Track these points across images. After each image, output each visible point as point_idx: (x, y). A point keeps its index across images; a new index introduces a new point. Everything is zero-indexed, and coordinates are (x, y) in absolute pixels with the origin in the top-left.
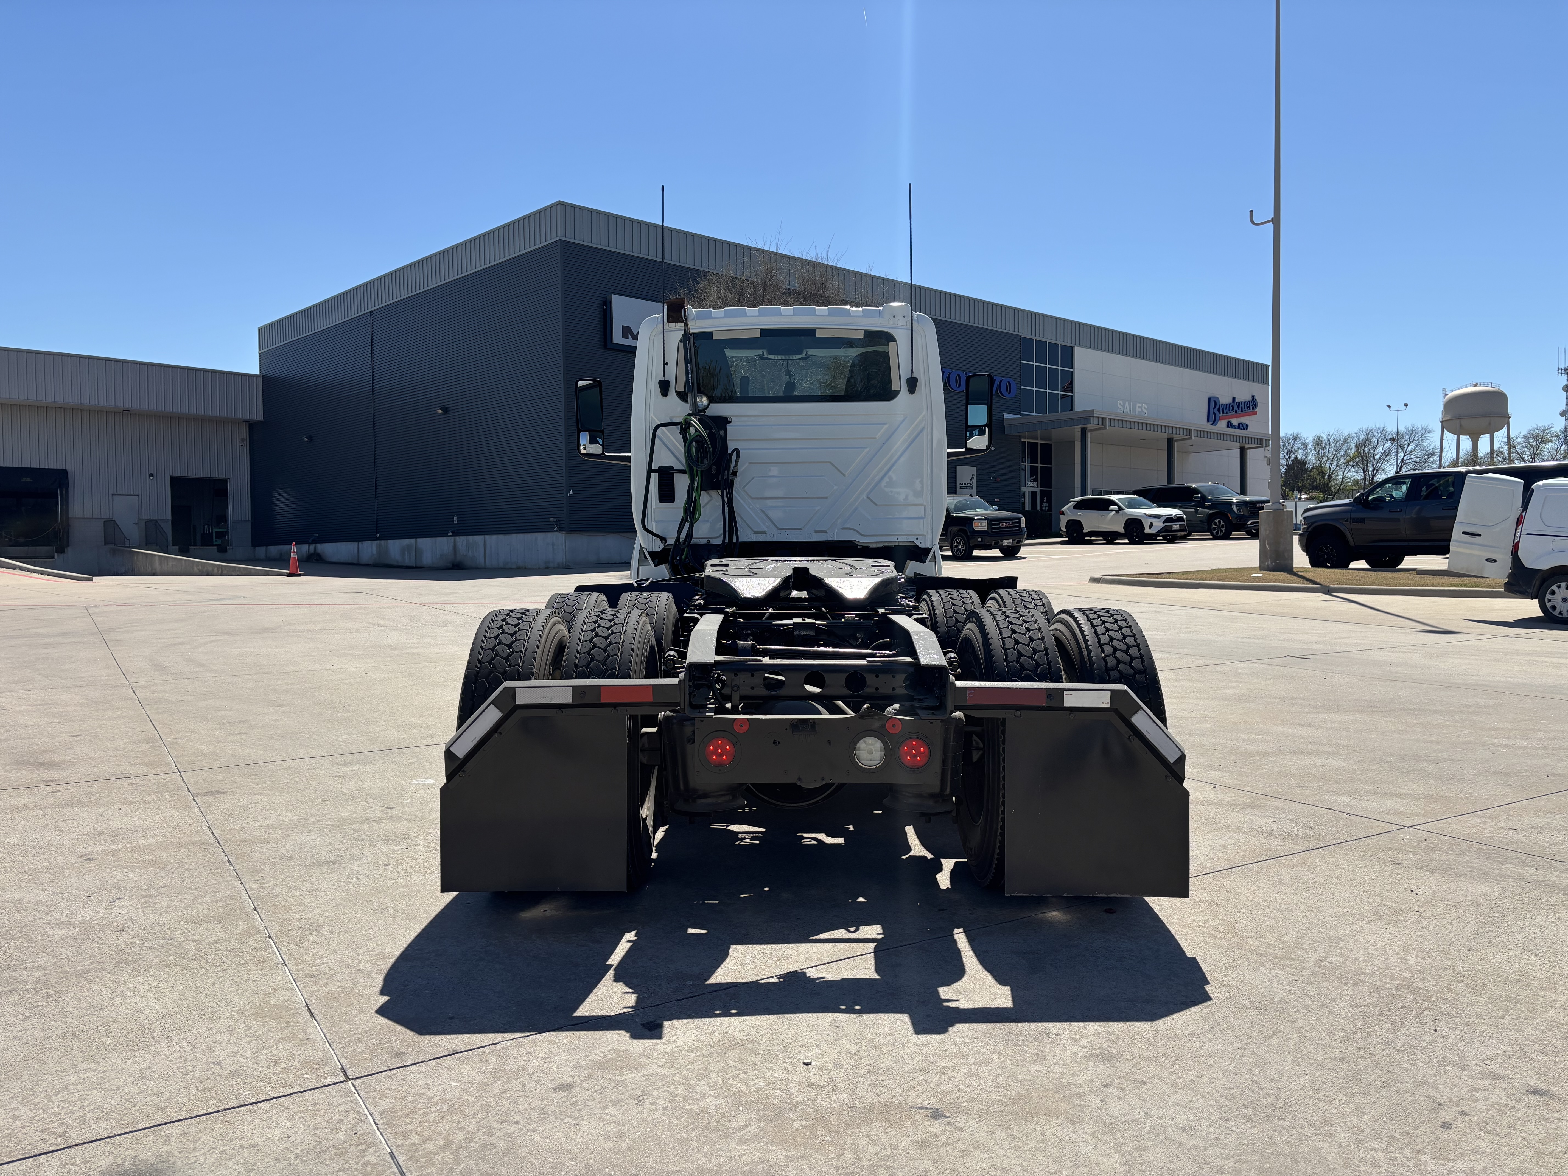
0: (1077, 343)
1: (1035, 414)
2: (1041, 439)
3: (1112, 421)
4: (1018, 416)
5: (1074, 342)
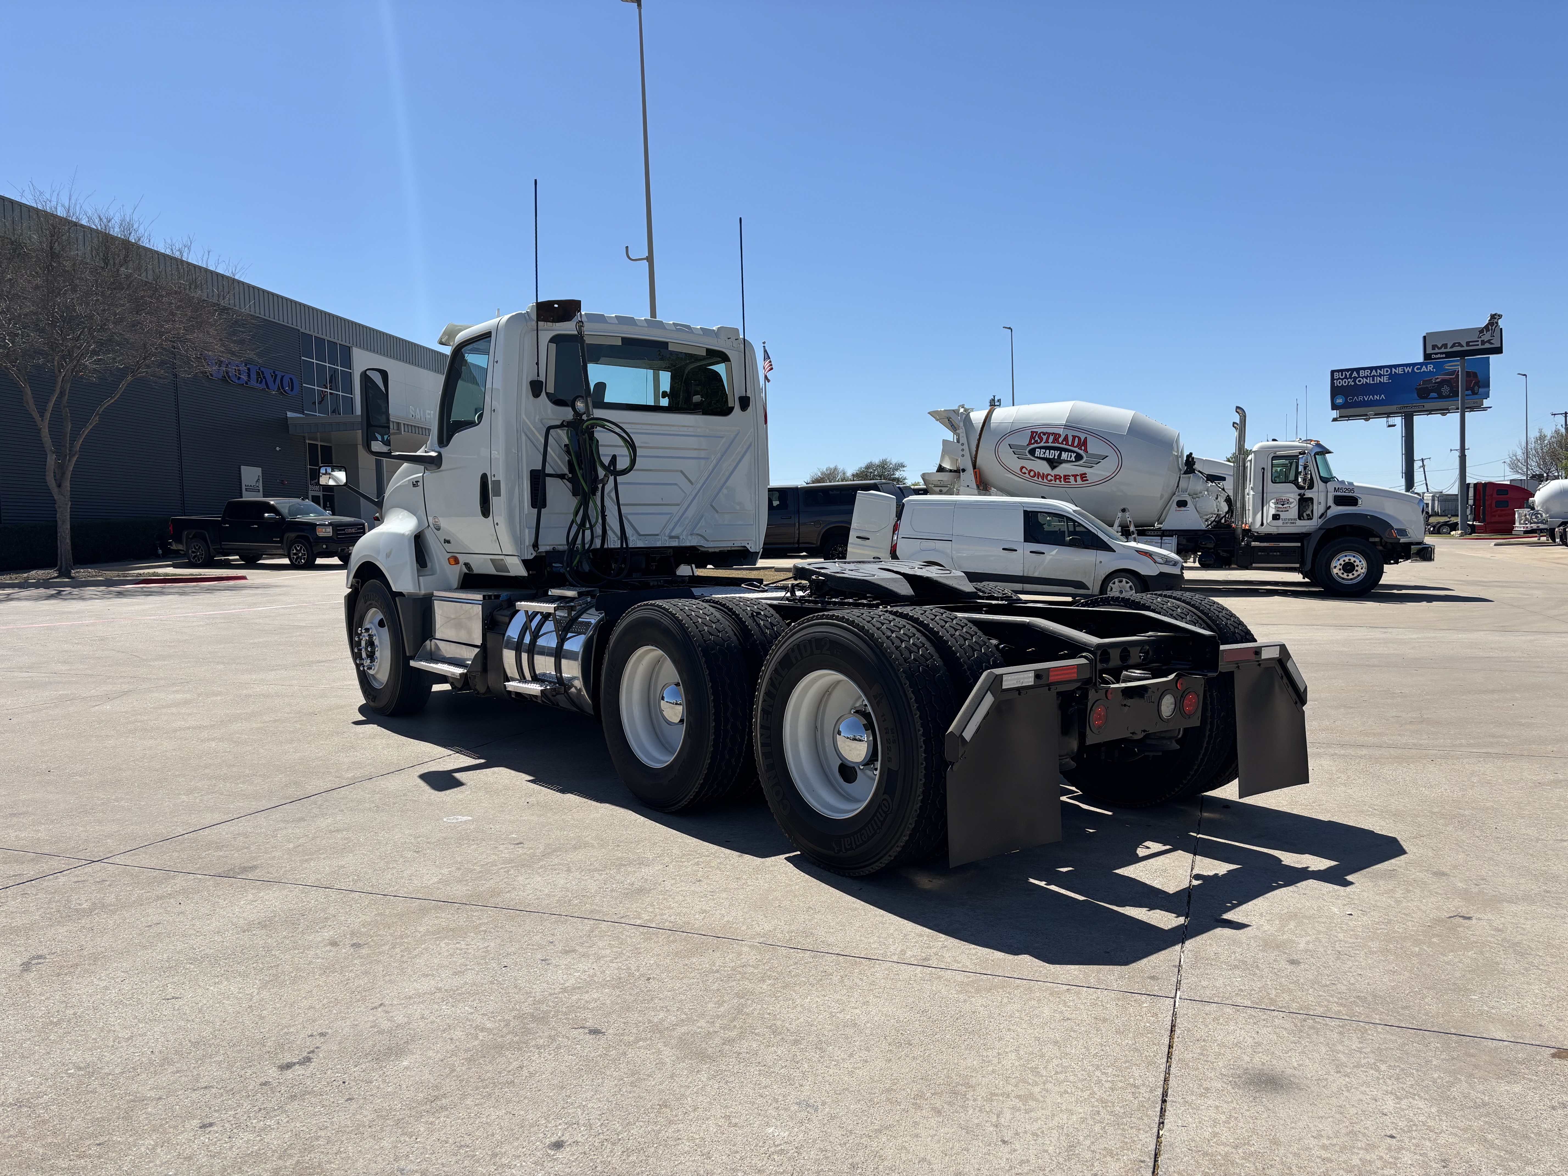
0: (355, 344)
1: (317, 414)
2: (321, 441)
3: (406, 426)
4: (302, 416)
5: (351, 343)
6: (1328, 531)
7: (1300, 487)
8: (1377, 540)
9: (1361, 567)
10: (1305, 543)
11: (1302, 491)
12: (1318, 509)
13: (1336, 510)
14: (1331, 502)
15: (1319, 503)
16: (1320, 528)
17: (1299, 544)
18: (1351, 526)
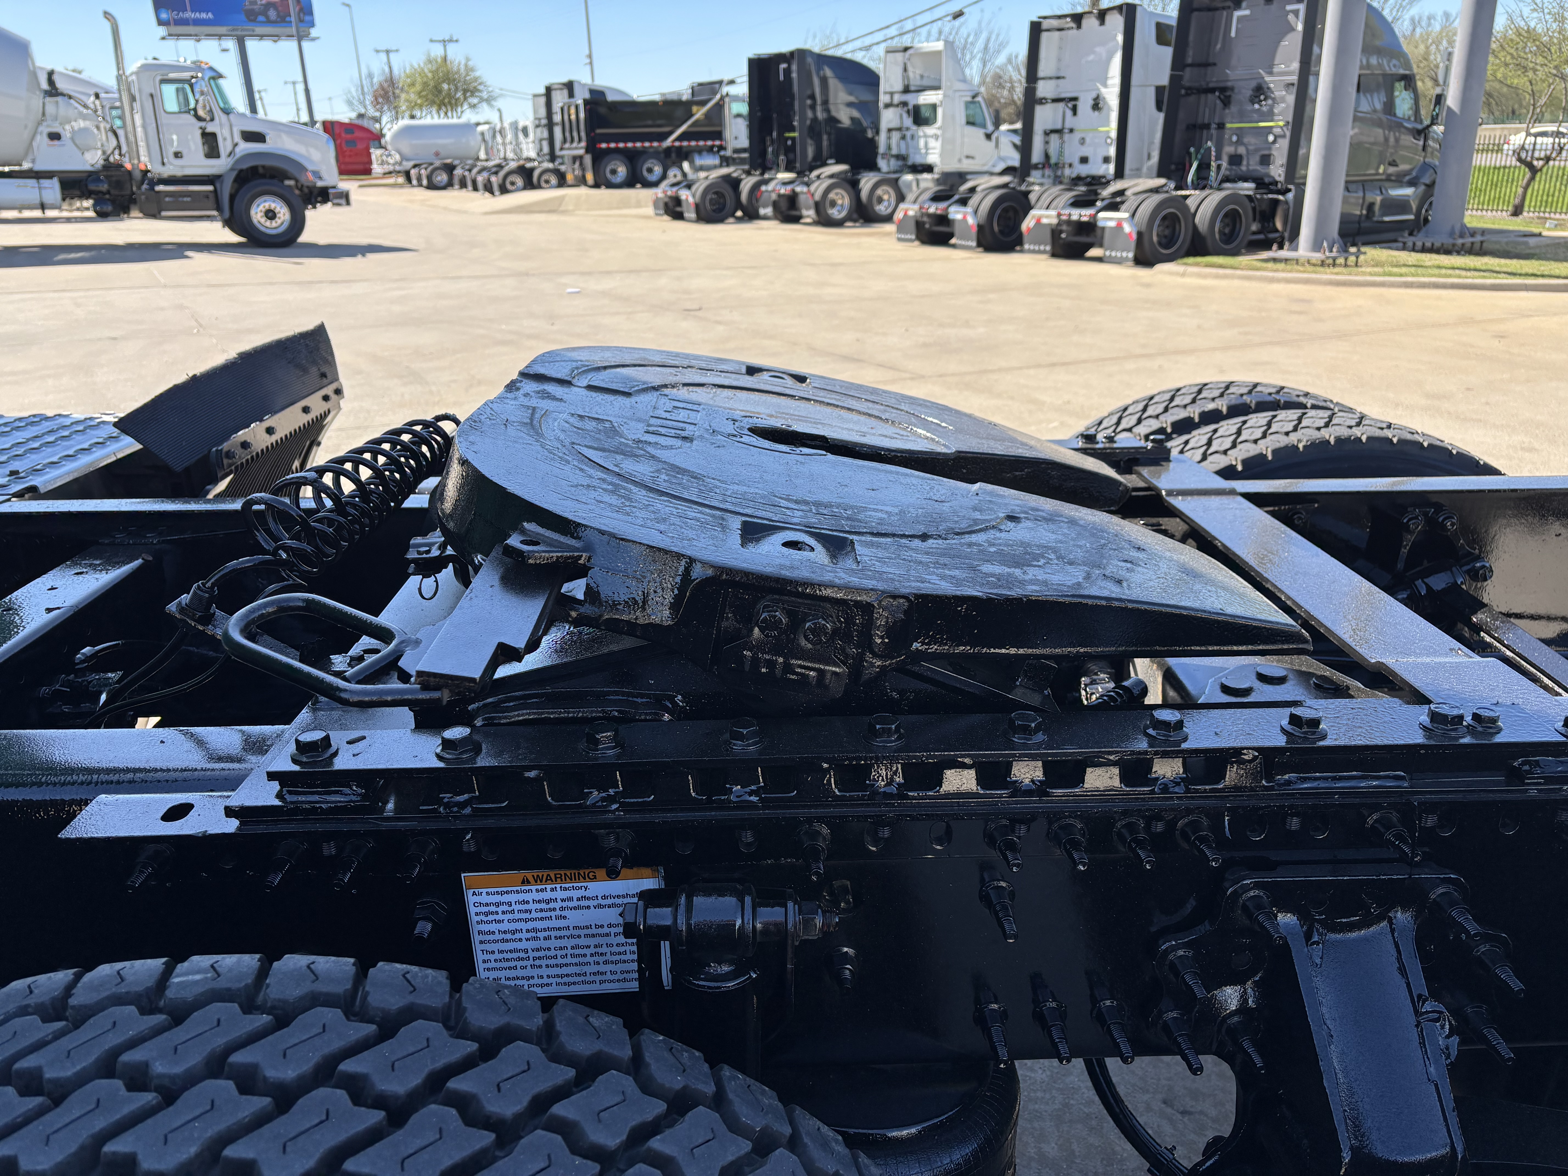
6: (241, 171)
7: (199, 119)
8: (291, 183)
9: (284, 214)
10: (218, 185)
11: (203, 124)
12: (224, 147)
13: (246, 147)
14: (238, 138)
15: (225, 139)
16: (232, 169)
17: (210, 188)
18: (263, 167)
